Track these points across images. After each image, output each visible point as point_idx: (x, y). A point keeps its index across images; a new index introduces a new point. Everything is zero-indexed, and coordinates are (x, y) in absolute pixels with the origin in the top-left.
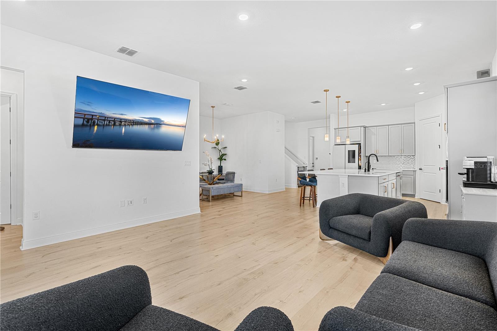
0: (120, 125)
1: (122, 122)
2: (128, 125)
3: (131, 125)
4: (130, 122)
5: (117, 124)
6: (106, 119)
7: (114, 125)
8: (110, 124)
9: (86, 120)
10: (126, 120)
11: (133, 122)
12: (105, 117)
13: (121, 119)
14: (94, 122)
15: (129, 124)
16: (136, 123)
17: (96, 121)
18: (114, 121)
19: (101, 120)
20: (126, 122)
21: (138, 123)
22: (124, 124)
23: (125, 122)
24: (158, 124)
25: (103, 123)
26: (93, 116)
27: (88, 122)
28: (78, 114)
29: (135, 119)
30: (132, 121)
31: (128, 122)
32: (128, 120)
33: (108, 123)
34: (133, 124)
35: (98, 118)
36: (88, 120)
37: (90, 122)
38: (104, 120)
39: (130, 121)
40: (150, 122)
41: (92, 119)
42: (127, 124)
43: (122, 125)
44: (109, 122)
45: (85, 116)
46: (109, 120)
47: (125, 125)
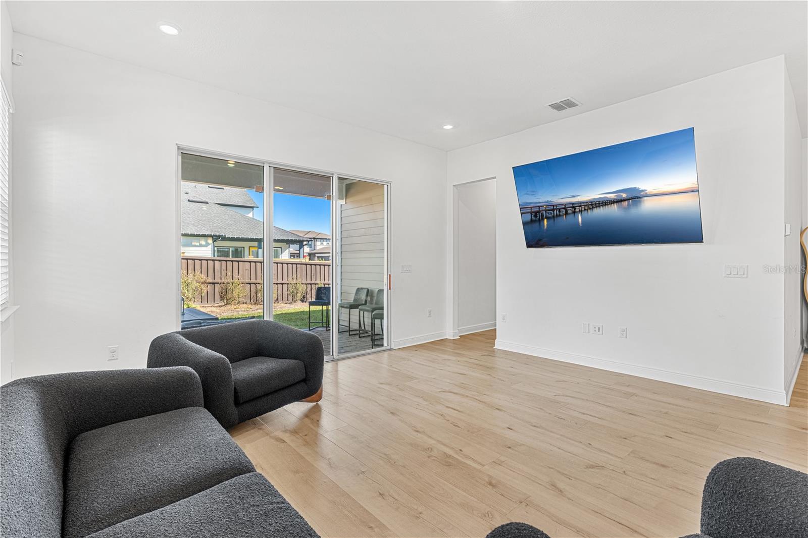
0: (574, 212)
1: (574, 208)
2: (585, 210)
3: (590, 209)
4: (587, 205)
5: (569, 212)
6: (555, 208)
7: (566, 213)
8: (561, 213)
9: (534, 214)
10: (580, 204)
11: (592, 205)
12: (553, 206)
13: (573, 204)
14: (542, 215)
15: (586, 208)
16: (596, 204)
17: (544, 212)
18: (565, 208)
19: (549, 210)
20: (581, 206)
21: (599, 204)
22: (578, 210)
23: (579, 206)
24: (635, 197)
25: (553, 214)
26: (539, 207)
27: (536, 216)
28: (523, 209)
29: (594, 199)
30: (590, 202)
31: (585, 206)
32: (584, 203)
33: (558, 213)
34: (593, 208)
35: (546, 208)
36: (536, 213)
37: (538, 215)
38: (553, 210)
39: (587, 203)
40: (620, 198)
41: (539, 212)
42: (583, 209)
43: (577, 212)
44: (560, 211)
45: (531, 209)
46: (558, 209)
47: (581, 211)
